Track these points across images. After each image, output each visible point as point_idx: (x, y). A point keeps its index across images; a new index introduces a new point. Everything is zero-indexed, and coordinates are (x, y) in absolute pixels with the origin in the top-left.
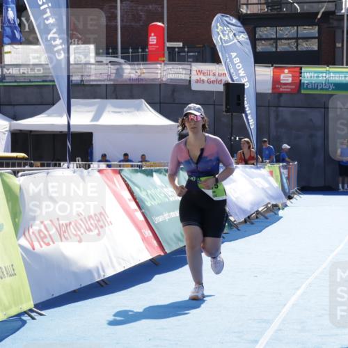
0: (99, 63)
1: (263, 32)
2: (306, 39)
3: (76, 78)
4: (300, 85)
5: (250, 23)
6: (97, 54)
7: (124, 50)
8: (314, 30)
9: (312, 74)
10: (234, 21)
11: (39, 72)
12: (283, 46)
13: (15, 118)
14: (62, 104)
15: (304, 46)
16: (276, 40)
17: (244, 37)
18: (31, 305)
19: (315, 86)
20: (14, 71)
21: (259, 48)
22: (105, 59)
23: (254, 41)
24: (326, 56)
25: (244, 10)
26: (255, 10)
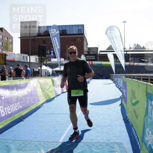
0: (64, 61)
1: (87, 56)
2: (93, 58)
3: (61, 63)
4: (92, 64)
5: (86, 55)
6: (64, 60)
7: (68, 59)
8: (94, 56)
9: (94, 63)
10: (83, 55)
11: (56, 62)
12: (90, 59)
13: (53, 68)
14: (59, 67)
15: (93, 59)
16: (89, 58)
17: (85, 58)
18: (55, 96)
19: (94, 64)
20: (52, 62)
21: (87, 59)
22: (65, 60)
23: (86, 58)
24: (96, 60)
25: (85, 54)
26: (86, 53)
